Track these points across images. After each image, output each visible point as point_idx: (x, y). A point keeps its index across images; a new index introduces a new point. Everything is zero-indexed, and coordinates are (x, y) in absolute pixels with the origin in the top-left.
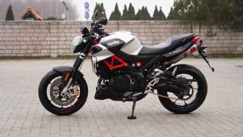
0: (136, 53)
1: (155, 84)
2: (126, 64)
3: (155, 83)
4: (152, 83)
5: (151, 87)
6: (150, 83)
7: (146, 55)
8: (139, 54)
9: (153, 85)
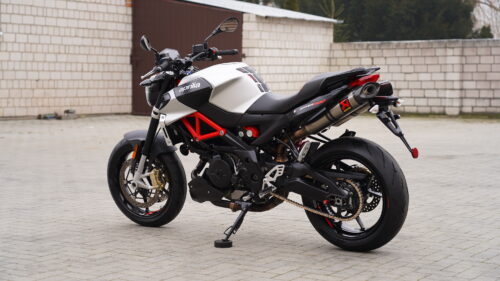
0: (242, 109)
1: (278, 178)
2: (222, 132)
3: (277, 175)
4: (272, 176)
6: (268, 175)
7: (262, 113)
8: (248, 112)
9: (274, 179)
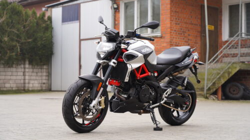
0: (155, 62)
2: (150, 74)
3: (168, 93)
5: (166, 97)
6: (165, 94)
8: (158, 64)
9: (167, 96)
